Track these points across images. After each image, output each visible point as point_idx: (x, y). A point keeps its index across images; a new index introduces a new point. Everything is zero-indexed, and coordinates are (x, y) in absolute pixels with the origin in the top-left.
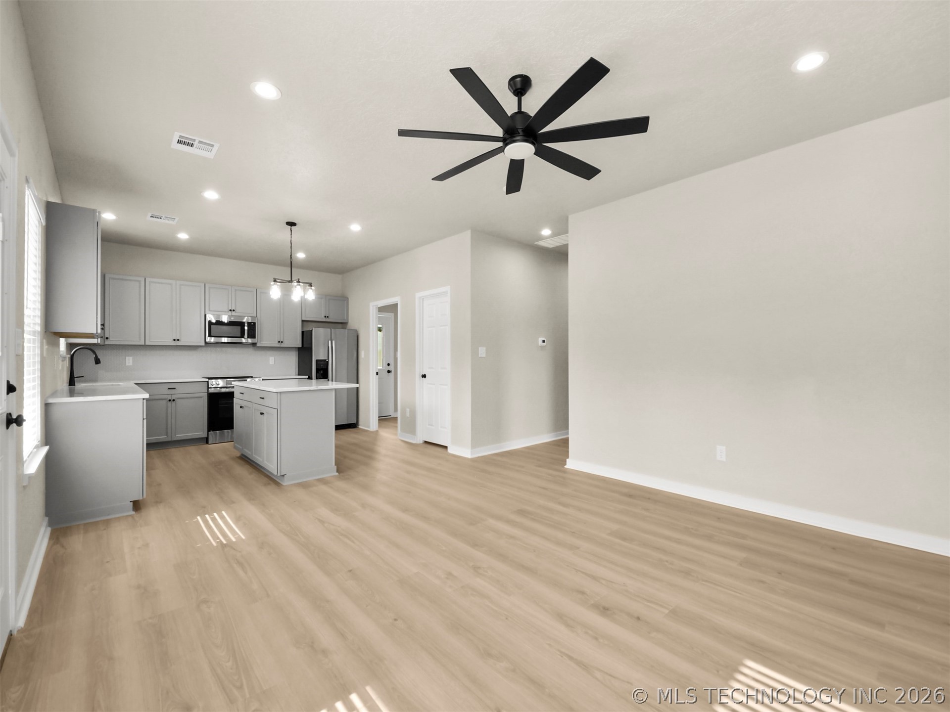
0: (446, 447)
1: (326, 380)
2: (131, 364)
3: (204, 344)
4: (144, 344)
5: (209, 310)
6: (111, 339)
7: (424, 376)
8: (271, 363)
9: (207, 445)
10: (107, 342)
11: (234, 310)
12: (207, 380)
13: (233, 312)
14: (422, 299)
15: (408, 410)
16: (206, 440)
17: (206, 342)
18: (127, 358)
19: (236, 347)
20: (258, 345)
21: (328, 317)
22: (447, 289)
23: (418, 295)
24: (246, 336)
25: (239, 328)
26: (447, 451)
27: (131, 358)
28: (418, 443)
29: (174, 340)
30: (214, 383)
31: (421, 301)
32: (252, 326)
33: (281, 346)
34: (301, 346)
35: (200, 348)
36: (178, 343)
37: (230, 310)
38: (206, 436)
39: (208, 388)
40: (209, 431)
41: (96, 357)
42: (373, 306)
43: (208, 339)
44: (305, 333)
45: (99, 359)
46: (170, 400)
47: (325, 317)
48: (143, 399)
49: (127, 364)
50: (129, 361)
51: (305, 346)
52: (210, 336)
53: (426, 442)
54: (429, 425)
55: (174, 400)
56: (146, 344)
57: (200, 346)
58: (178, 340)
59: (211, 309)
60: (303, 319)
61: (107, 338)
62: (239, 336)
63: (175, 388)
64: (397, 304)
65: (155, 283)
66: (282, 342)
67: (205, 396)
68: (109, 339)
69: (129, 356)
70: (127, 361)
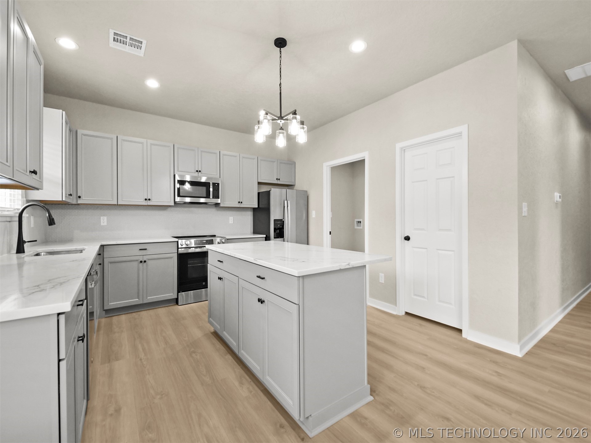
0: (460, 331)
1: (282, 239)
2: (105, 224)
3: (173, 204)
4: (116, 203)
5: (178, 171)
6: (83, 197)
7: (407, 238)
8: (230, 222)
9: (177, 307)
10: (80, 202)
11: (200, 171)
12: (176, 240)
13: (199, 173)
14: (403, 150)
15: (382, 275)
16: (176, 301)
17: (175, 202)
18: (102, 218)
19: (201, 207)
20: (221, 205)
21: (279, 179)
22: (463, 129)
23: (399, 146)
24: (211, 196)
25: (204, 189)
26: (461, 335)
27: (105, 218)
28: (401, 314)
29: (146, 200)
30: (184, 243)
31: (403, 152)
32: (216, 186)
33: (241, 206)
34: (257, 207)
35: (169, 209)
36: (149, 203)
37: (197, 171)
38: (176, 297)
39: (178, 248)
40: (178, 292)
41: (50, 215)
42: (327, 166)
43: (178, 199)
44: (260, 194)
45: (53, 219)
46: (141, 262)
47: (277, 179)
48: (59, 314)
49: (102, 224)
50: (104, 221)
51: (260, 206)
52: (179, 196)
53: (407, 313)
54: (415, 295)
55: (145, 262)
56: (119, 204)
57: (170, 206)
58: (149, 200)
59: (180, 170)
60: (259, 181)
61: (80, 197)
62: (205, 196)
63: (146, 249)
64: (364, 160)
65: (126, 141)
66: (241, 203)
67: (175, 256)
68: (81, 198)
69: (103, 216)
70: (102, 221)
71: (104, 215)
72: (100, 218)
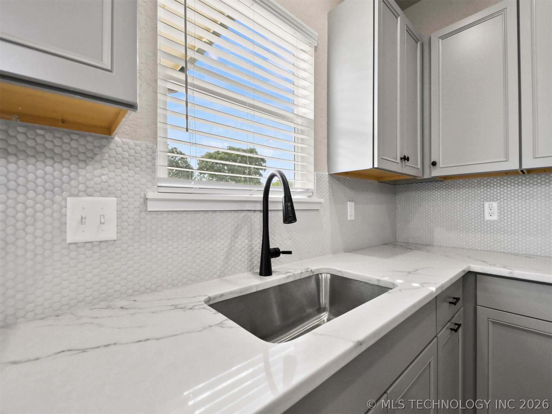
2: (495, 217)
4: (518, 167)
6: (441, 164)
10: (436, 173)
18: (487, 205)
27: (495, 204)
49: (487, 217)
50: (492, 211)
56: (524, 168)
61: (434, 164)
68: (437, 165)
69: (491, 200)
70: (487, 211)
71: (492, 198)
72: (483, 205)
